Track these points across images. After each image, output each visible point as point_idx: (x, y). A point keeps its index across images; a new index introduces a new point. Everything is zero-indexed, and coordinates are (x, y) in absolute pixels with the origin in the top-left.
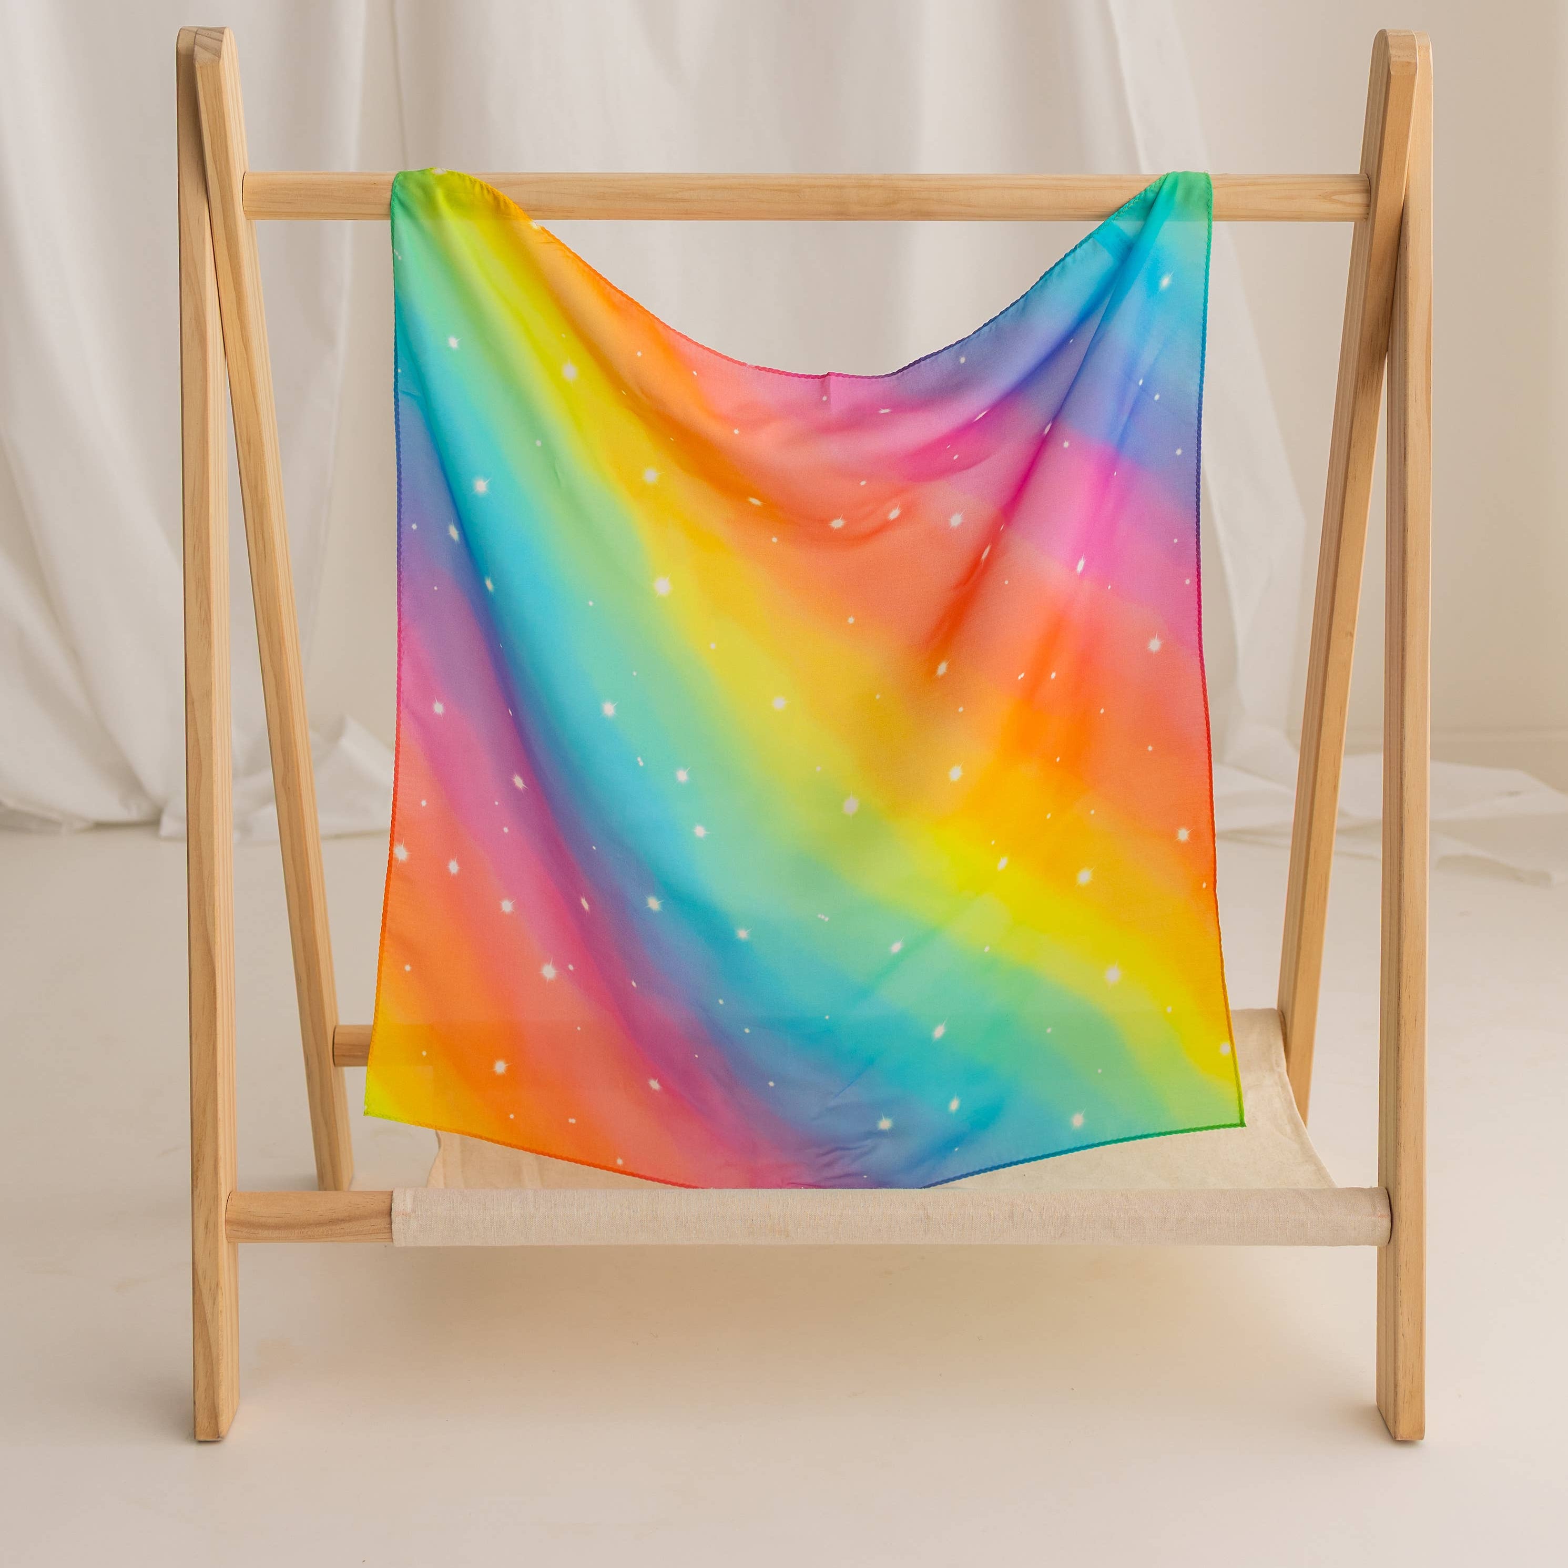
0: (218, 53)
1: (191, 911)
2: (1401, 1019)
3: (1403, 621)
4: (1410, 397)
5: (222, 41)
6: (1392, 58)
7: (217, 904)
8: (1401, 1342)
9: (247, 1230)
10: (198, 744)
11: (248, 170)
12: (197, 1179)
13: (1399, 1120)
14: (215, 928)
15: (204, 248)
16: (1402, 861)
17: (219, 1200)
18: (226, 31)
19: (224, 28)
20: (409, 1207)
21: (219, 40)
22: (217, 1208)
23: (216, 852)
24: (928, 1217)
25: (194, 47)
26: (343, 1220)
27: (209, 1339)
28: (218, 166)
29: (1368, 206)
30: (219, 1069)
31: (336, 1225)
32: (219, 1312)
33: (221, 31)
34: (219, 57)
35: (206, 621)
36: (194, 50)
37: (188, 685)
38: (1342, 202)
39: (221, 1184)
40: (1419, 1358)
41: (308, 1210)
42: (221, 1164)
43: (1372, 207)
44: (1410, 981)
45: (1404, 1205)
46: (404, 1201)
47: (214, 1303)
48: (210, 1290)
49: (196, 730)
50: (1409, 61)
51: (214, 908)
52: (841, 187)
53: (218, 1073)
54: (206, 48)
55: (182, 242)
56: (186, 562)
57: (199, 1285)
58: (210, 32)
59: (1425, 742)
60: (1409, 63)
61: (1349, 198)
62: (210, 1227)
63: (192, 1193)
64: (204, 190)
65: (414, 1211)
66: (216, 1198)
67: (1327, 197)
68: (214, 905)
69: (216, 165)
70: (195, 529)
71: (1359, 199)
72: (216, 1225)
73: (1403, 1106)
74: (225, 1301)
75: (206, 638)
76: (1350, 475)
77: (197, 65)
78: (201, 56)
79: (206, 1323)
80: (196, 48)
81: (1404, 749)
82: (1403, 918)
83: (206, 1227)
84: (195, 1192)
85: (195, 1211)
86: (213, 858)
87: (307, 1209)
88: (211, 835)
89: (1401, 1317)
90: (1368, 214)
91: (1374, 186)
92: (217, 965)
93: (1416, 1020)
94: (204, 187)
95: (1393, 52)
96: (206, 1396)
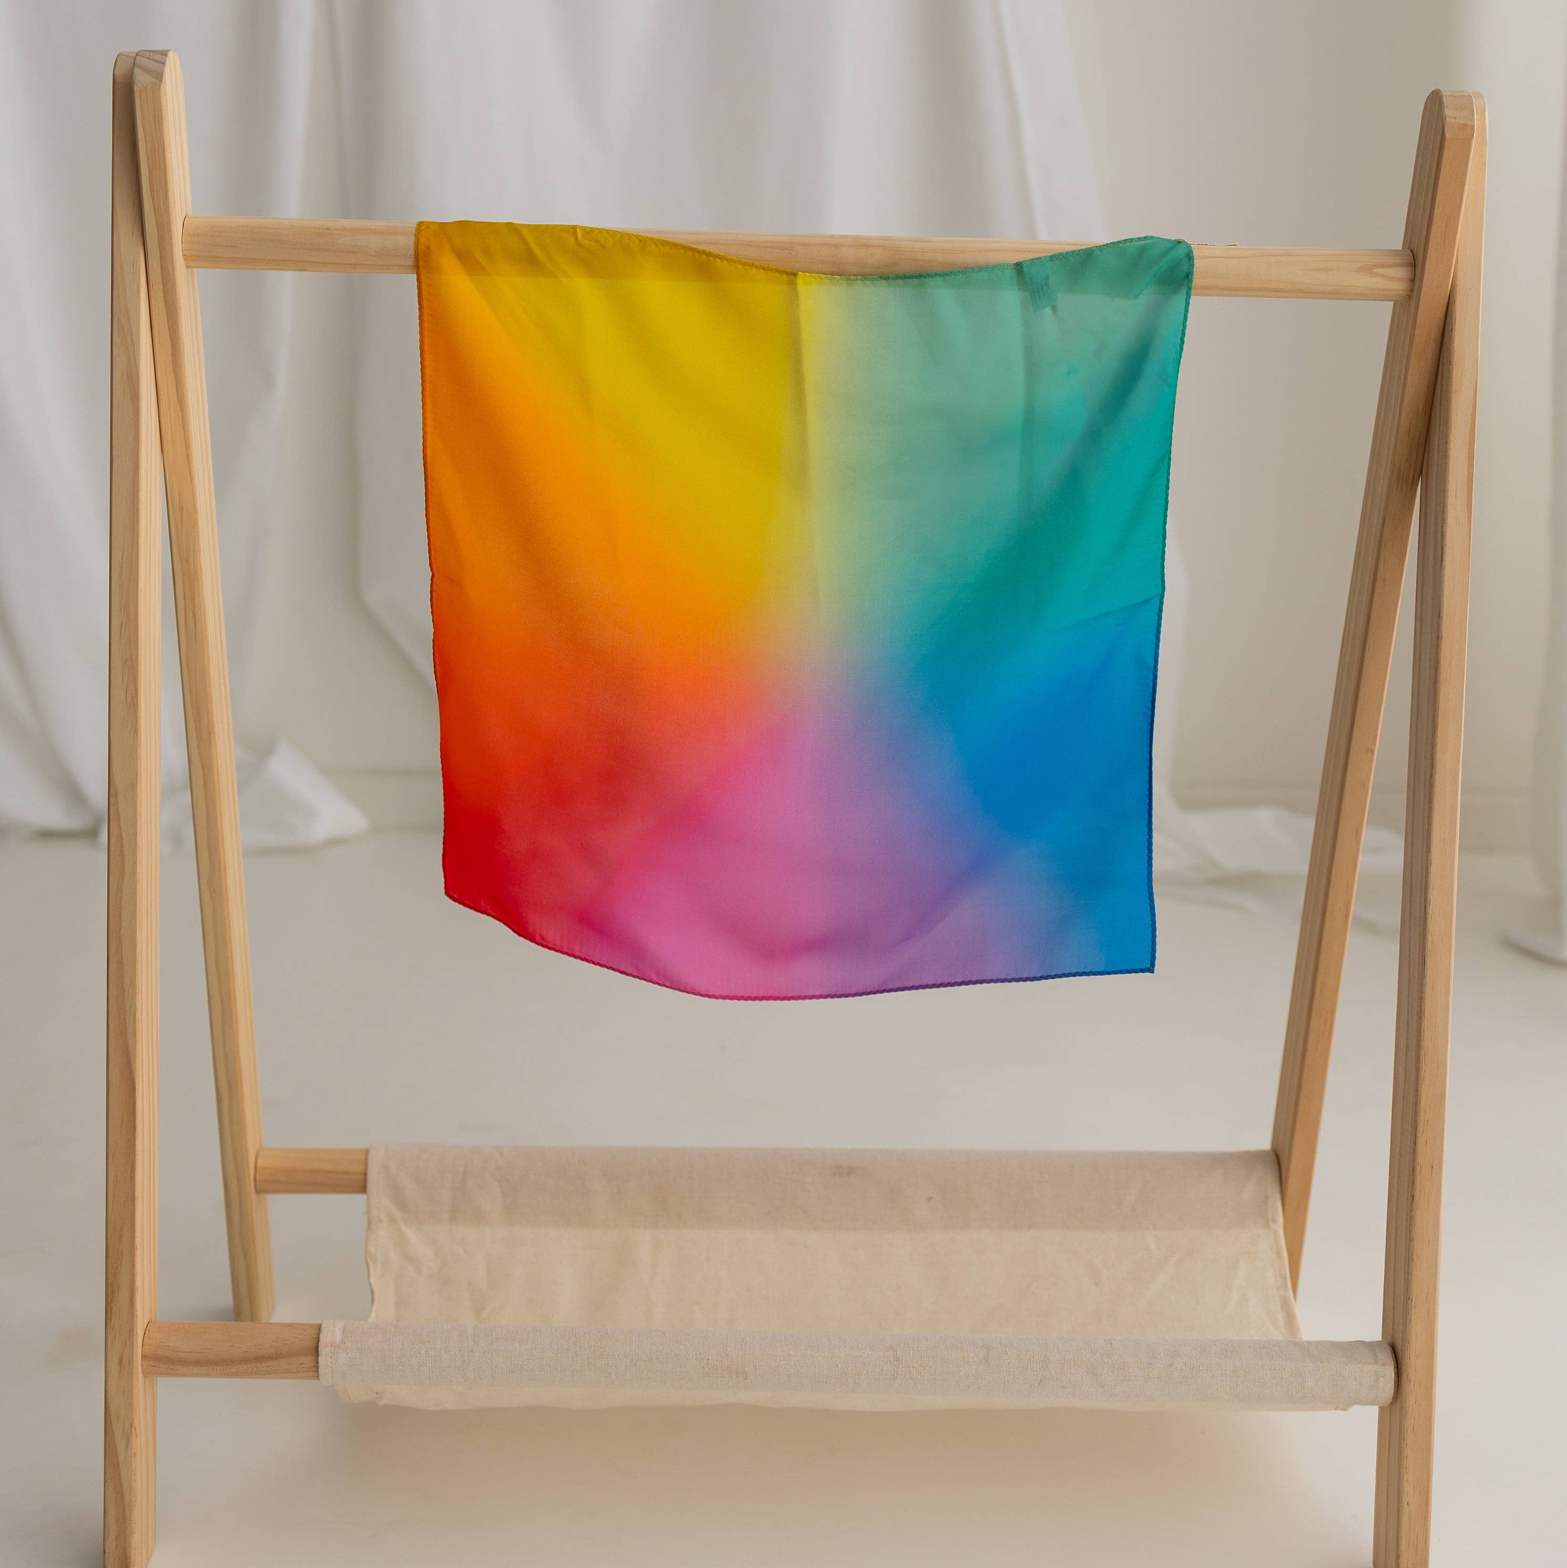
0: (159, 77)
1: (110, 1021)
2: (1417, 1165)
3: (1433, 736)
4: (1449, 493)
5: (164, 64)
6: (1448, 119)
7: (138, 1014)
8: (1405, 1510)
9: (164, 1366)
10: (122, 840)
11: (190, 213)
12: (111, 1311)
13: (1411, 1274)
14: (135, 1040)
15: (139, 296)
16: (1424, 996)
17: (135, 1333)
18: (171, 54)
19: (168, 51)
20: (338, 1338)
21: (162, 63)
22: (133, 1343)
23: (139, 958)
24: (898, 1360)
25: (133, 69)
26: (270, 1358)
27: (121, 1484)
28: (156, 201)
29: (1413, 280)
30: (138, 1192)
31: (262, 1362)
32: (133, 1455)
33: (165, 54)
34: (161, 81)
35: (133, 704)
36: (133, 72)
37: (111, 776)
38: (1383, 276)
39: (137, 1317)
40: (1424, 1528)
41: (231, 1346)
42: (138, 1296)
43: (1417, 284)
44: (1427, 1125)
45: (1413, 1365)
46: (333, 1331)
47: (128, 1445)
48: (124, 1430)
49: (119, 825)
50: (1466, 123)
51: (135, 1019)
52: (837, 246)
53: (136, 1197)
54: (146, 71)
55: (114, 289)
56: (112, 641)
57: (111, 1426)
58: (152, 54)
59: (1453, 864)
60: (1466, 125)
61: (1391, 272)
62: (125, 1364)
63: (106, 1326)
64: (140, 232)
65: (343, 1342)
66: (131, 1332)
67: (1367, 270)
68: (135, 1015)
69: (153, 199)
70: (123, 604)
71: (1402, 273)
72: (131, 1362)
73: (1415, 1258)
74: (140, 1441)
75: (132, 724)
76: (1379, 576)
77: (135, 89)
78: (142, 80)
79: (119, 1466)
80: (136, 70)
81: (1429, 875)
82: (1423, 1058)
83: (121, 1362)
84: (108, 1326)
85: (109, 1346)
86: (134, 965)
87: (231, 1344)
88: (133, 939)
89: (1405, 1484)
90: (1412, 291)
91: (1419, 260)
92: (137, 1081)
93: (1432, 1168)
94: (140, 229)
95: (1448, 112)
96: (117, 1545)
